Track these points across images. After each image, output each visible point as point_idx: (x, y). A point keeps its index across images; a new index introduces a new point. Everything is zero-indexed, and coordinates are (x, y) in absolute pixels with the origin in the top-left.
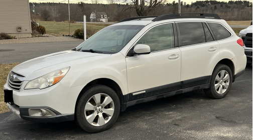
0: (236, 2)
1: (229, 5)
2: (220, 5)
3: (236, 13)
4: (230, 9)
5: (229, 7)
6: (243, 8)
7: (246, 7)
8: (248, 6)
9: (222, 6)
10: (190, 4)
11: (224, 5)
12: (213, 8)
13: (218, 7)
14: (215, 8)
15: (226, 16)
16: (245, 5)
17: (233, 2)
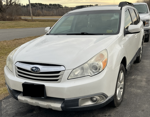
0: (53, 4)
1: (50, 7)
2: (44, 6)
3: (55, 12)
4: (51, 9)
5: (50, 8)
6: (58, 8)
7: (59, 8)
8: (60, 8)
9: (45, 7)
10: (26, 5)
11: (47, 6)
12: (41, 8)
13: (43, 8)
14: (42, 8)
15: (50, 13)
16: (59, 7)
17: (52, 4)
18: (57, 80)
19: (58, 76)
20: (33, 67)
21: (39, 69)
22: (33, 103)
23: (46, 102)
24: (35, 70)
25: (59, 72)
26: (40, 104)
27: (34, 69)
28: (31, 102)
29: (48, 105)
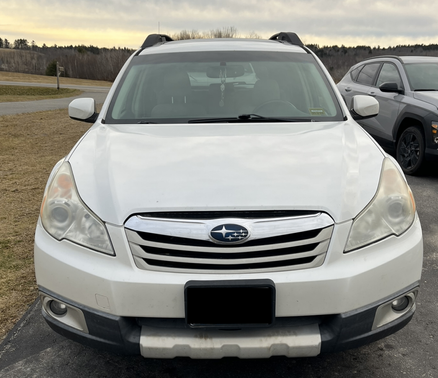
18: (309, 259)
19: (312, 247)
20: (220, 227)
21: (244, 229)
22: (212, 349)
23: (263, 339)
24: (227, 234)
25: (314, 233)
26: (245, 349)
27: (224, 231)
28: (205, 349)
29: (273, 345)
